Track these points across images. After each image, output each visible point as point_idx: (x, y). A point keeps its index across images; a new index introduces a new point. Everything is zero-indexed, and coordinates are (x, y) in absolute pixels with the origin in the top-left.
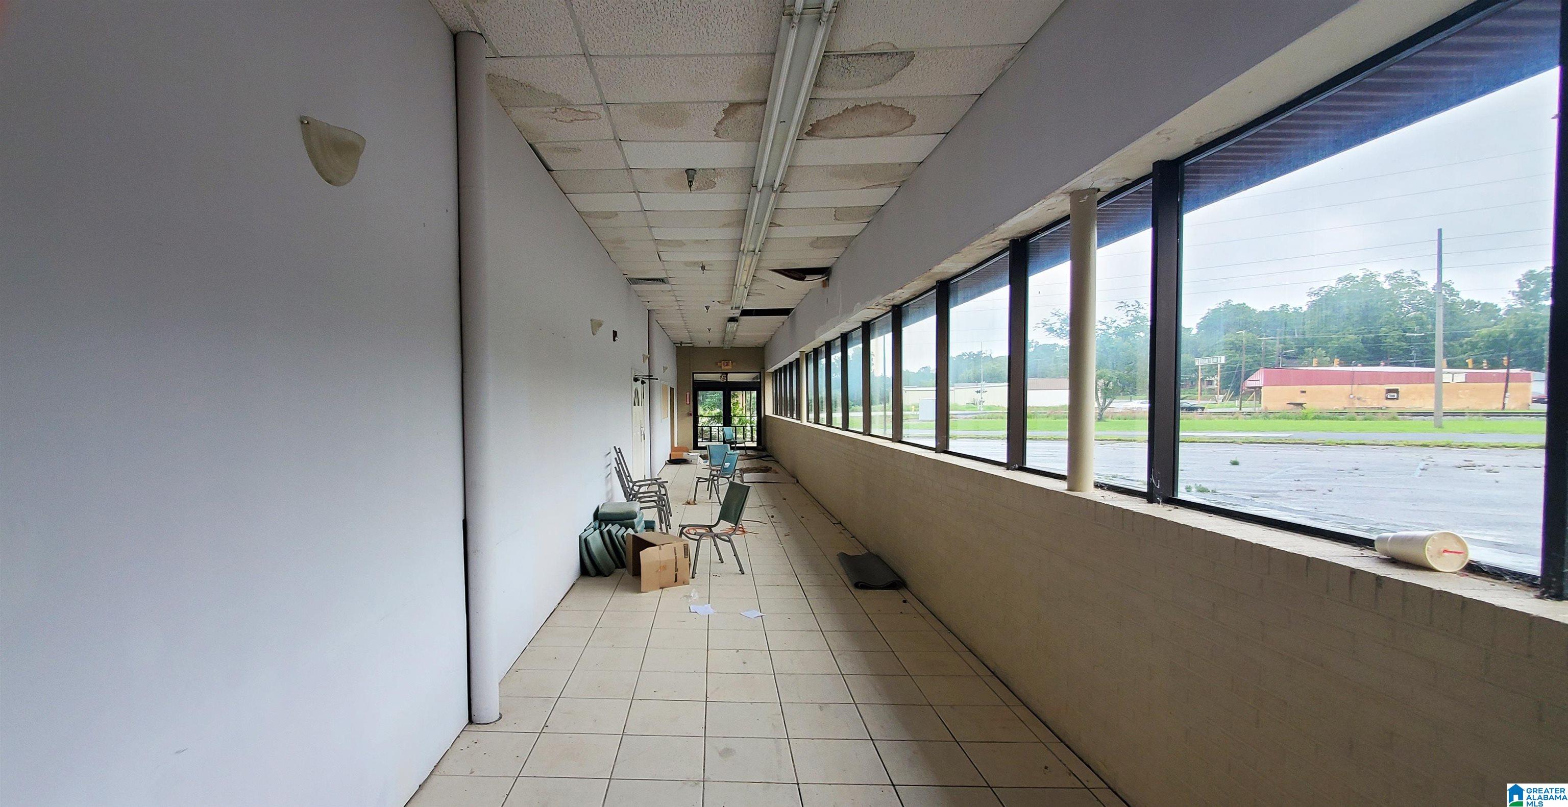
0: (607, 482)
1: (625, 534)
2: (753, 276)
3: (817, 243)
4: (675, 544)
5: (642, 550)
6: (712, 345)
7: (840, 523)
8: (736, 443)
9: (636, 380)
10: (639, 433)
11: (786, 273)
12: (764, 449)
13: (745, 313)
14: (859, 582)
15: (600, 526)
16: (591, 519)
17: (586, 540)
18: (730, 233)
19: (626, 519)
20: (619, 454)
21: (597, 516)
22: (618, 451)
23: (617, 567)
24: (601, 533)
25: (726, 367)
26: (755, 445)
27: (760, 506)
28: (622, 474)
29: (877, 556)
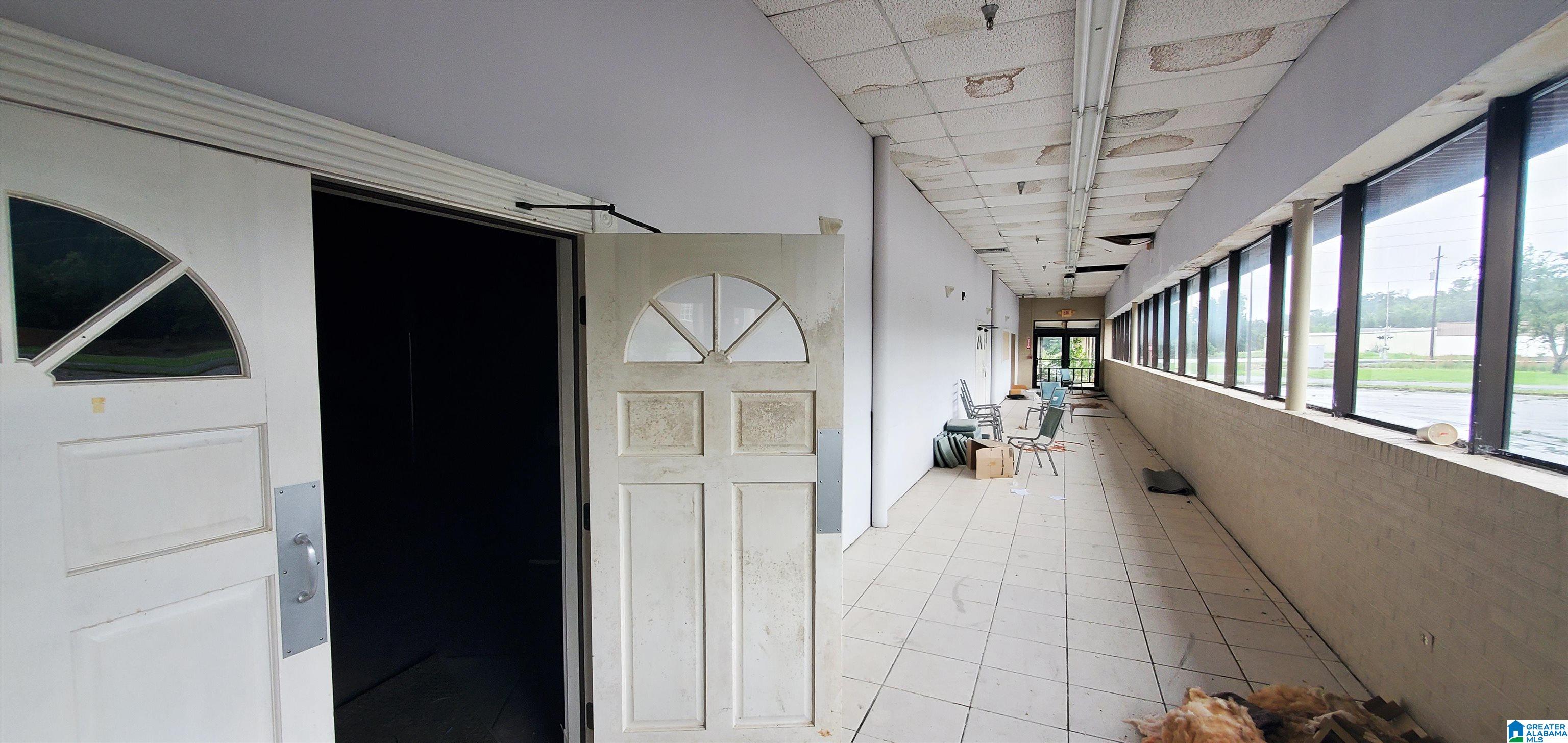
0: (954, 406)
1: (966, 441)
2: (1082, 243)
3: (1134, 217)
4: (1003, 448)
5: (977, 449)
6: (1052, 296)
7: (1155, 450)
8: (1073, 383)
9: (980, 329)
10: (981, 371)
11: (1112, 239)
12: (1102, 390)
13: (1080, 270)
14: (1153, 487)
15: (948, 434)
16: (942, 429)
17: (938, 442)
18: (1058, 216)
19: (967, 431)
20: (964, 384)
21: (946, 428)
22: (963, 382)
23: (960, 464)
24: (949, 439)
25: (1066, 316)
26: (1092, 386)
27: (1084, 434)
28: (966, 399)
29: (1178, 473)
